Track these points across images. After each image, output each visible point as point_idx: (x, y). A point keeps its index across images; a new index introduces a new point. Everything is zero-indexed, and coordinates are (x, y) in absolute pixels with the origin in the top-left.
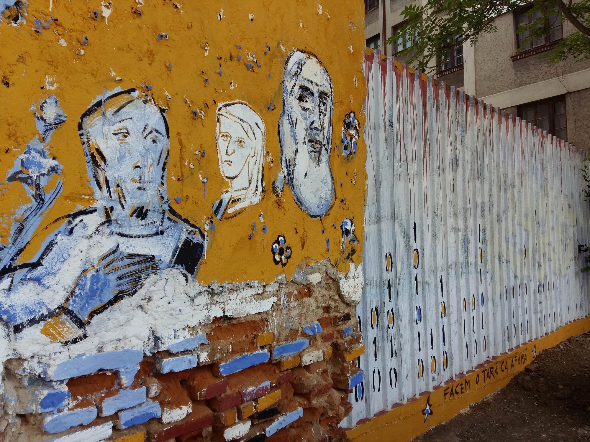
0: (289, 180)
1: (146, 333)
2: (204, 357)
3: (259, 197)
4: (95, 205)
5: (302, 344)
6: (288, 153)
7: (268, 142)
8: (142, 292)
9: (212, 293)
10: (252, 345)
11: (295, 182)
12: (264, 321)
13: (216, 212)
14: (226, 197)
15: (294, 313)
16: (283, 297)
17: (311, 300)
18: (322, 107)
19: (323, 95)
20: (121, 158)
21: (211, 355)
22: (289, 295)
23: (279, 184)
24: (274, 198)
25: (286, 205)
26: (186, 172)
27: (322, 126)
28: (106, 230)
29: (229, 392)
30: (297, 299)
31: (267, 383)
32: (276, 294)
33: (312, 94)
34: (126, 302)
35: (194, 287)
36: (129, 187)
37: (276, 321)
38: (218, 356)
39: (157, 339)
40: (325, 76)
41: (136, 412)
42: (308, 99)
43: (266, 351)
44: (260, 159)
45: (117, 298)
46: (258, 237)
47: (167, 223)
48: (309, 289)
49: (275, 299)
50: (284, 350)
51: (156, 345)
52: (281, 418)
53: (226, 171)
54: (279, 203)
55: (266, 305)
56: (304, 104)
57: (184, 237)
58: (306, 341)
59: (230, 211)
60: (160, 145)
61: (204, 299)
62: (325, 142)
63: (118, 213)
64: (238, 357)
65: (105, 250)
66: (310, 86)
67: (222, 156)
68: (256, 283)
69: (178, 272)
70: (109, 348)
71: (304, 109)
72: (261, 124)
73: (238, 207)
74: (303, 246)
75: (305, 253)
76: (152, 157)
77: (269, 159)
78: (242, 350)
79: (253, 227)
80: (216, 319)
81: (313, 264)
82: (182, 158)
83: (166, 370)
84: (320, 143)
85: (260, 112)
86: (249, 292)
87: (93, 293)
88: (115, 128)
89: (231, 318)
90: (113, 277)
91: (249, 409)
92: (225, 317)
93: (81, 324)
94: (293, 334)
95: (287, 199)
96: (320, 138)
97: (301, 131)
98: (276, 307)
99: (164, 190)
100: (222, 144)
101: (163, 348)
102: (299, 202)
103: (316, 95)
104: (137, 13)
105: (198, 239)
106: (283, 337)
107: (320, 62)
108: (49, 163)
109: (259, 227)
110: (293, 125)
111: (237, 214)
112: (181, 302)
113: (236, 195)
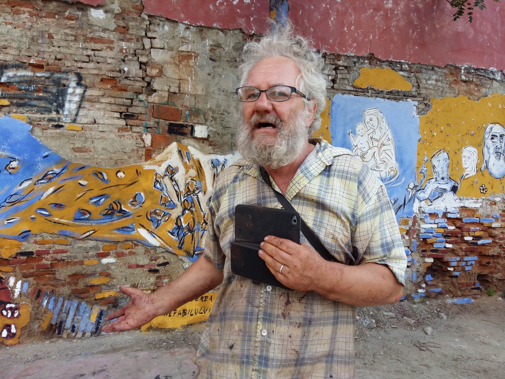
0: (487, 167)
1: (444, 207)
2: (458, 216)
3: (475, 173)
4: (434, 177)
5: (492, 220)
6: (486, 158)
7: (479, 156)
8: (443, 197)
9: (460, 199)
10: (473, 216)
11: (489, 167)
12: (477, 210)
13: (462, 178)
14: (464, 174)
15: (489, 210)
16: (484, 204)
17: (496, 207)
18: (501, 140)
19: (501, 136)
20: (439, 166)
21: (461, 215)
22: (487, 204)
23: (483, 169)
24: (481, 173)
25: (485, 175)
26: (453, 168)
27: (501, 147)
28: (436, 182)
29: (465, 227)
30: (490, 205)
31: (478, 228)
32: (482, 203)
33: (497, 136)
34: (440, 199)
35: (456, 197)
36: (440, 172)
37: (482, 211)
38: (462, 217)
39: (446, 209)
40: (503, 129)
41: (442, 224)
42: (495, 138)
43: (478, 219)
44: (476, 162)
45: (438, 197)
46: (475, 185)
47: (449, 181)
48: (495, 203)
49: (481, 204)
50: (484, 220)
51: (446, 210)
52: (483, 240)
53: (464, 166)
54: (483, 175)
55: (478, 205)
56: (493, 140)
57: (453, 184)
58: (494, 220)
59: (466, 177)
60: (447, 162)
61: (458, 201)
62: (503, 152)
63: (438, 179)
64: (468, 218)
65: (436, 187)
66: (496, 134)
67: (463, 162)
68: (474, 198)
69: (452, 193)
70: (436, 208)
71: (493, 142)
72: (476, 151)
73: (468, 176)
74: (492, 188)
75: (493, 190)
76: (445, 165)
77: (479, 161)
78: (470, 217)
79: (473, 182)
80: (462, 207)
81: (496, 194)
82: (452, 164)
83: (449, 216)
84: (500, 153)
85: (476, 147)
86: (472, 201)
87: (433, 196)
88: (437, 160)
89: (466, 207)
90: (437, 193)
91: (473, 234)
92: (464, 207)
93: (431, 202)
94: (488, 216)
95: (486, 173)
96: (500, 151)
97: (492, 150)
98: (481, 206)
99: (448, 173)
100: (463, 159)
101: (448, 211)
102: (491, 174)
103: (499, 136)
104: (442, 132)
105: (457, 185)
106: (484, 216)
107: (500, 125)
108: (426, 169)
109: (475, 182)
110: (488, 149)
111: (468, 178)
112: (452, 201)
113: (467, 173)
